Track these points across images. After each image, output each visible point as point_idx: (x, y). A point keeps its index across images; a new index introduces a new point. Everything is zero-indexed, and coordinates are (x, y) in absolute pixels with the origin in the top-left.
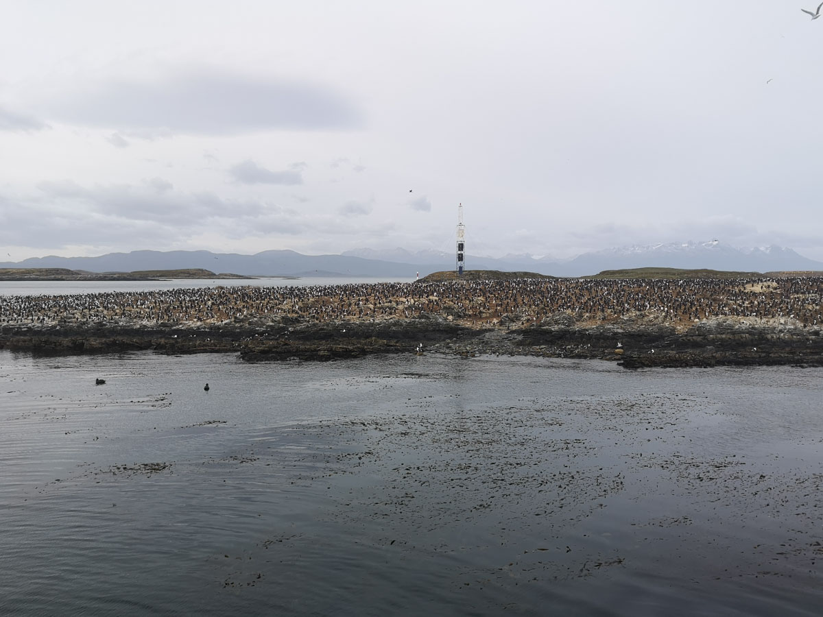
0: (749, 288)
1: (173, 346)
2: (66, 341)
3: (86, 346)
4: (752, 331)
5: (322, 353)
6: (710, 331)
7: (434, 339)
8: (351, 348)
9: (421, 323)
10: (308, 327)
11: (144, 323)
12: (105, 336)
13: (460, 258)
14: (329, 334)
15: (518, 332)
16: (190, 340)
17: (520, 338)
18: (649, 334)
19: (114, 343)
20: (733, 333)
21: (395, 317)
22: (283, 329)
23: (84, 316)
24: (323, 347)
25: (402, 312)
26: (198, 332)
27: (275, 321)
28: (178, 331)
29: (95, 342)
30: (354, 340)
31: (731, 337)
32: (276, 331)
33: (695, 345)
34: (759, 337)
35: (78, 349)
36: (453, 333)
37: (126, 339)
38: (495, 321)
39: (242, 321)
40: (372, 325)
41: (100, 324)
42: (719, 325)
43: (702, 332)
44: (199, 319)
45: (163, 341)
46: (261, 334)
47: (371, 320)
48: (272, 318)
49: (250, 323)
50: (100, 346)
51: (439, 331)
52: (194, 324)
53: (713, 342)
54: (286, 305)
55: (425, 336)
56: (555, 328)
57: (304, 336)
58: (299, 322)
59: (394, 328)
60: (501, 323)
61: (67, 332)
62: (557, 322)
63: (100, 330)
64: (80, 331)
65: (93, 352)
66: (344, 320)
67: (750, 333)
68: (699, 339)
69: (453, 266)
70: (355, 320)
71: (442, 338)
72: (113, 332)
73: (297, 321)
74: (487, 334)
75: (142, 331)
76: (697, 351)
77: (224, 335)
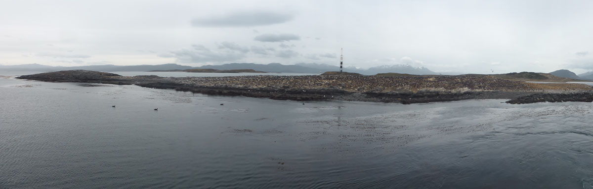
0: (429, 79)
1: (249, 94)
3: (223, 93)
4: (435, 92)
5: (298, 99)
6: (424, 92)
7: (337, 95)
8: (308, 97)
10: (292, 89)
11: (239, 86)
12: (228, 90)
13: (341, 67)
14: (300, 92)
15: (365, 93)
16: (254, 92)
17: (366, 95)
18: (406, 94)
19: (231, 92)
20: (431, 93)
21: (322, 87)
23: (221, 83)
24: (298, 96)
25: (324, 85)
28: (249, 89)
30: (308, 94)
32: (282, 91)
33: (421, 97)
34: (437, 94)
35: (221, 94)
36: (343, 93)
37: (233, 91)
38: (356, 89)
40: (315, 89)
41: (226, 86)
42: (425, 90)
43: (421, 92)
44: (256, 86)
45: (245, 92)
46: (277, 91)
48: (280, 86)
49: (273, 88)
51: (338, 92)
52: (255, 87)
53: (426, 95)
54: (284, 81)
55: (333, 94)
56: (377, 92)
57: (291, 92)
59: (322, 91)
60: (359, 90)
61: (217, 88)
62: (377, 90)
63: (226, 88)
64: (221, 88)
65: (225, 95)
66: (304, 88)
68: (421, 95)
69: (339, 70)
70: (308, 87)
71: (339, 95)
74: (354, 94)
75: (239, 89)
76: (422, 98)
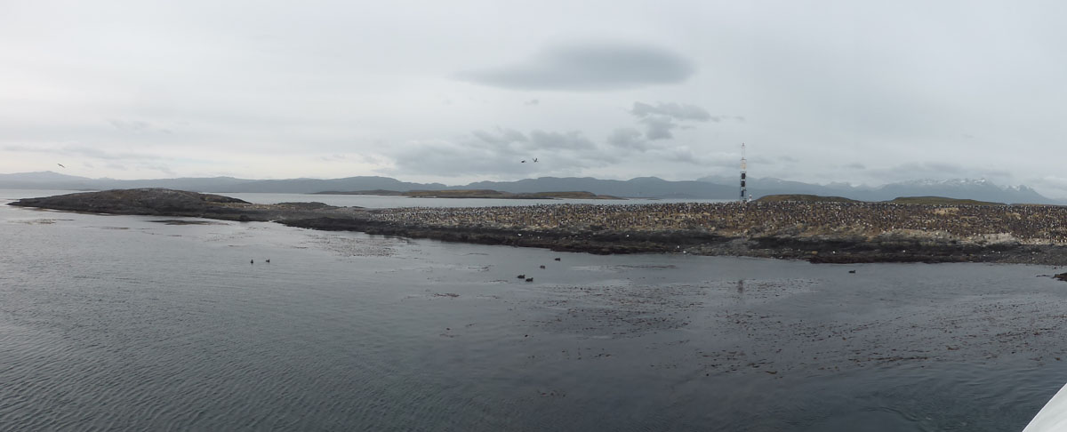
0: (937, 211)
1: (517, 241)
2: (458, 235)
3: (469, 237)
5: (605, 250)
6: (885, 240)
8: (626, 247)
11: (505, 226)
12: (479, 232)
13: (743, 184)
15: (758, 239)
16: (529, 238)
17: (756, 243)
18: (843, 242)
20: (899, 241)
21: (670, 227)
22: (590, 233)
23: (473, 220)
24: (608, 246)
26: (535, 233)
27: (586, 228)
28: (522, 232)
29: (474, 236)
30: (632, 242)
31: (897, 243)
32: (584, 235)
33: (870, 249)
36: (709, 239)
37: (491, 235)
38: (745, 231)
39: (564, 226)
41: (480, 225)
42: (894, 235)
43: (880, 239)
45: (511, 237)
47: (652, 229)
49: (569, 228)
50: (478, 239)
52: (534, 227)
53: (881, 246)
56: (783, 237)
58: (602, 229)
59: (664, 235)
60: (749, 233)
61: (462, 230)
62: (786, 233)
63: (478, 230)
64: (467, 230)
65: (472, 242)
66: (632, 229)
67: (909, 241)
68: (875, 245)
72: (485, 230)
73: (600, 228)
75: (502, 231)
76: (865, 254)
77: (549, 235)
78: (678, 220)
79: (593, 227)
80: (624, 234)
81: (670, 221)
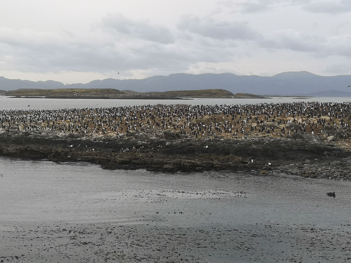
7: (293, 159)
9: (285, 142)
10: (182, 142)
16: (82, 150)
21: (270, 136)
22: (162, 143)
27: (159, 136)
39: (132, 134)
45: (60, 150)
47: (243, 138)
48: (156, 133)
50: (15, 152)
55: (285, 156)
59: (254, 146)
66: (217, 137)
71: (303, 158)
73: (178, 136)
78: (282, 126)
79: (168, 135)
80: (204, 144)
81: (271, 126)
